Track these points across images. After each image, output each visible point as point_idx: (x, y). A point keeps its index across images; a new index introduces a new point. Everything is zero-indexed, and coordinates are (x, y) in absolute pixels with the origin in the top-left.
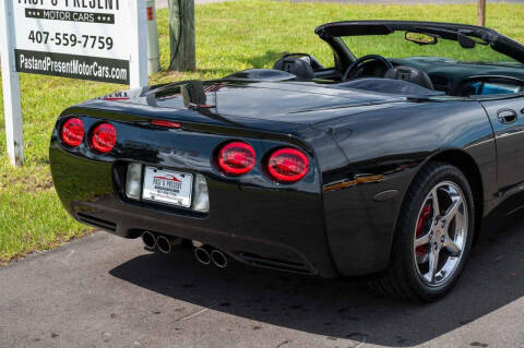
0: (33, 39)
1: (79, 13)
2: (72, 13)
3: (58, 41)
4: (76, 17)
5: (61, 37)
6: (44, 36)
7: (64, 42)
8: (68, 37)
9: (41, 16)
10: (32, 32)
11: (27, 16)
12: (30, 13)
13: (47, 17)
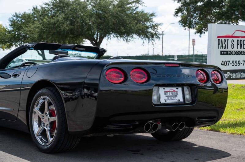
0: (223, 65)
1: (242, 51)
2: (239, 51)
3: (233, 64)
4: (241, 53)
5: (234, 62)
6: (228, 63)
7: (236, 64)
8: (237, 62)
9: (227, 54)
10: (223, 61)
11: (221, 54)
12: (222, 53)
13: (229, 54)
